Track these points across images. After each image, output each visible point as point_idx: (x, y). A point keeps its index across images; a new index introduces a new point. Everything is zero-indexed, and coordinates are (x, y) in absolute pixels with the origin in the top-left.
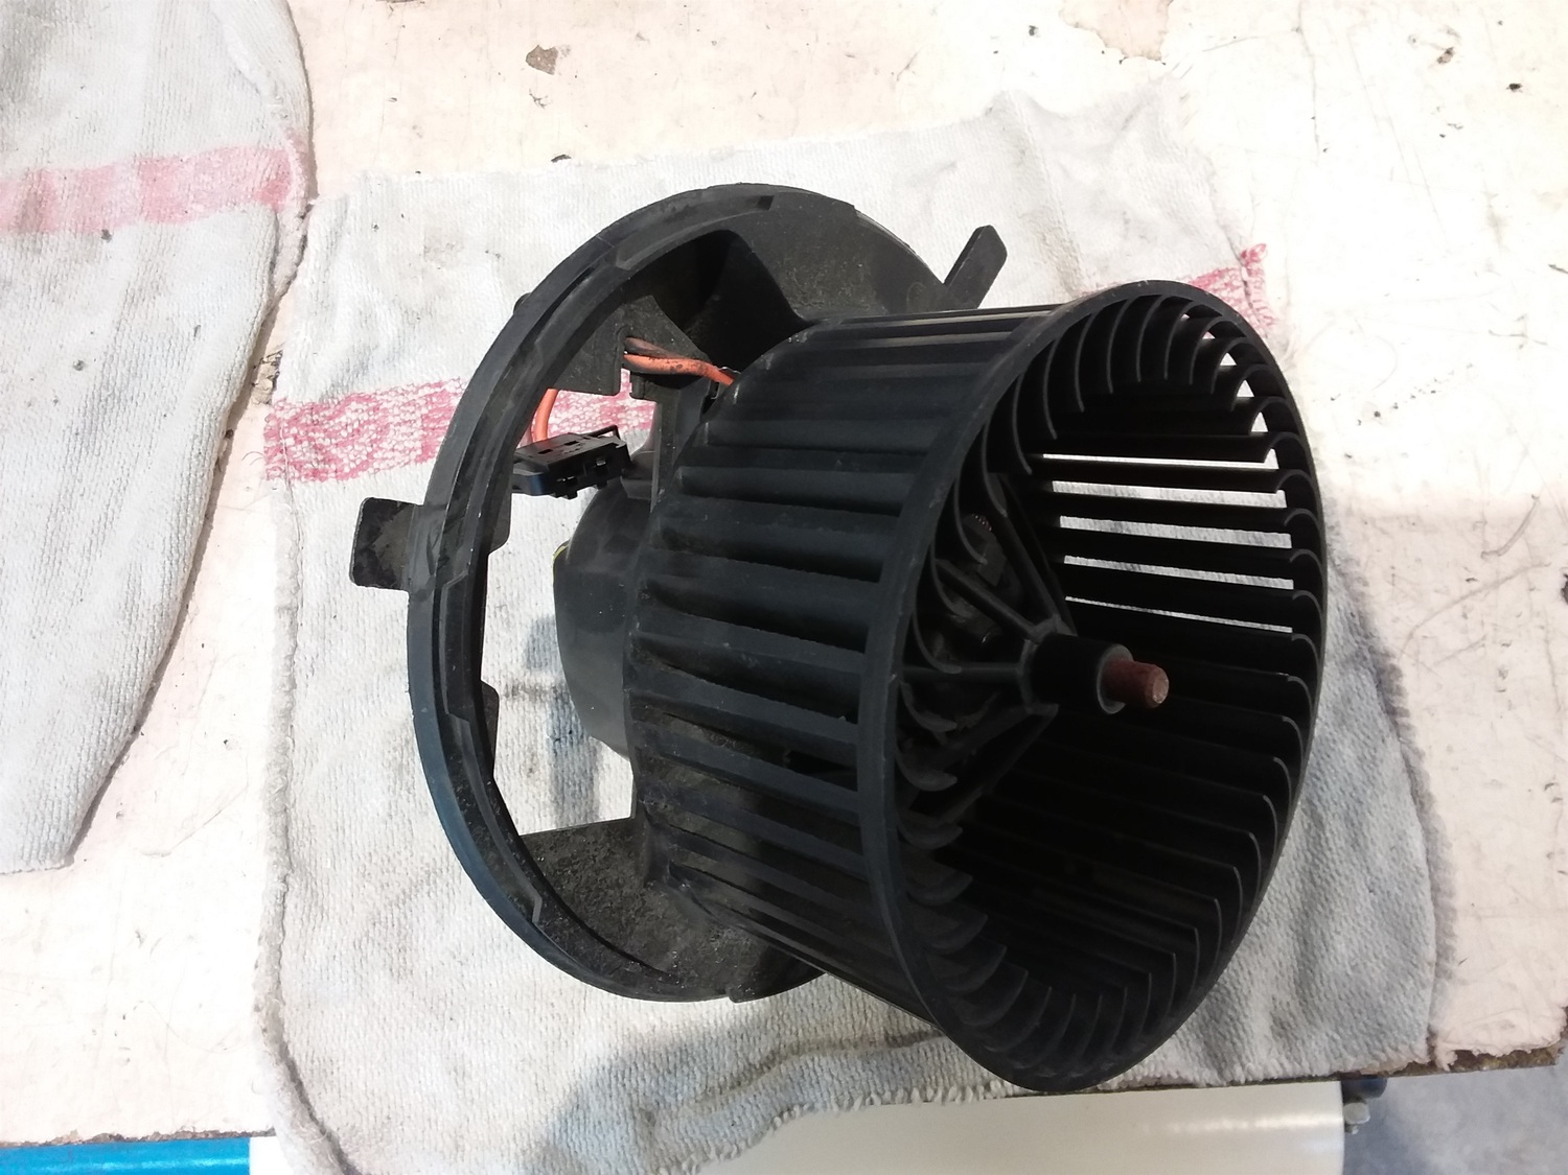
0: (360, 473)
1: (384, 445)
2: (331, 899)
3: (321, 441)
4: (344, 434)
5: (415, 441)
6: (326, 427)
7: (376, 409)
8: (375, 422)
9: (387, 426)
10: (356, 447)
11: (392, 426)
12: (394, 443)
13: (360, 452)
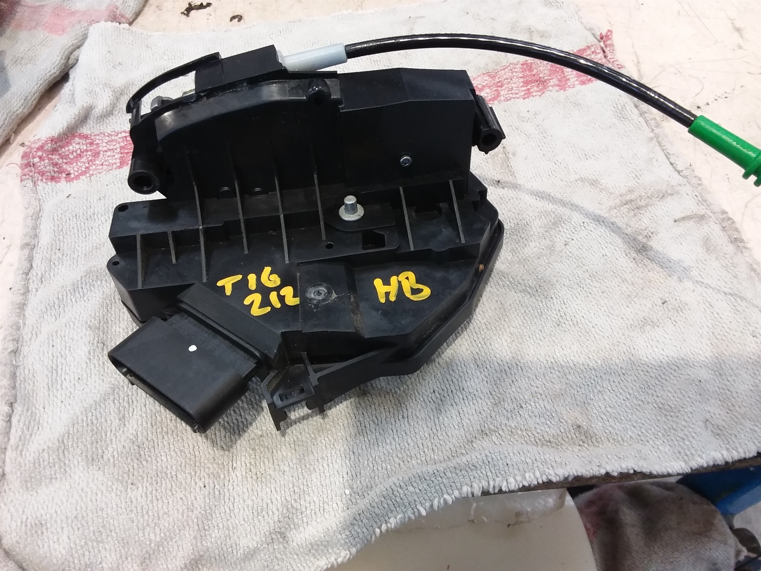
0: (81, 177)
1: (97, 162)
2: (45, 416)
3: (57, 160)
4: (71, 157)
5: (116, 159)
6: (60, 152)
7: (91, 144)
8: (91, 150)
9: (99, 153)
10: (79, 164)
11: (102, 152)
12: (103, 161)
13: (82, 167)
